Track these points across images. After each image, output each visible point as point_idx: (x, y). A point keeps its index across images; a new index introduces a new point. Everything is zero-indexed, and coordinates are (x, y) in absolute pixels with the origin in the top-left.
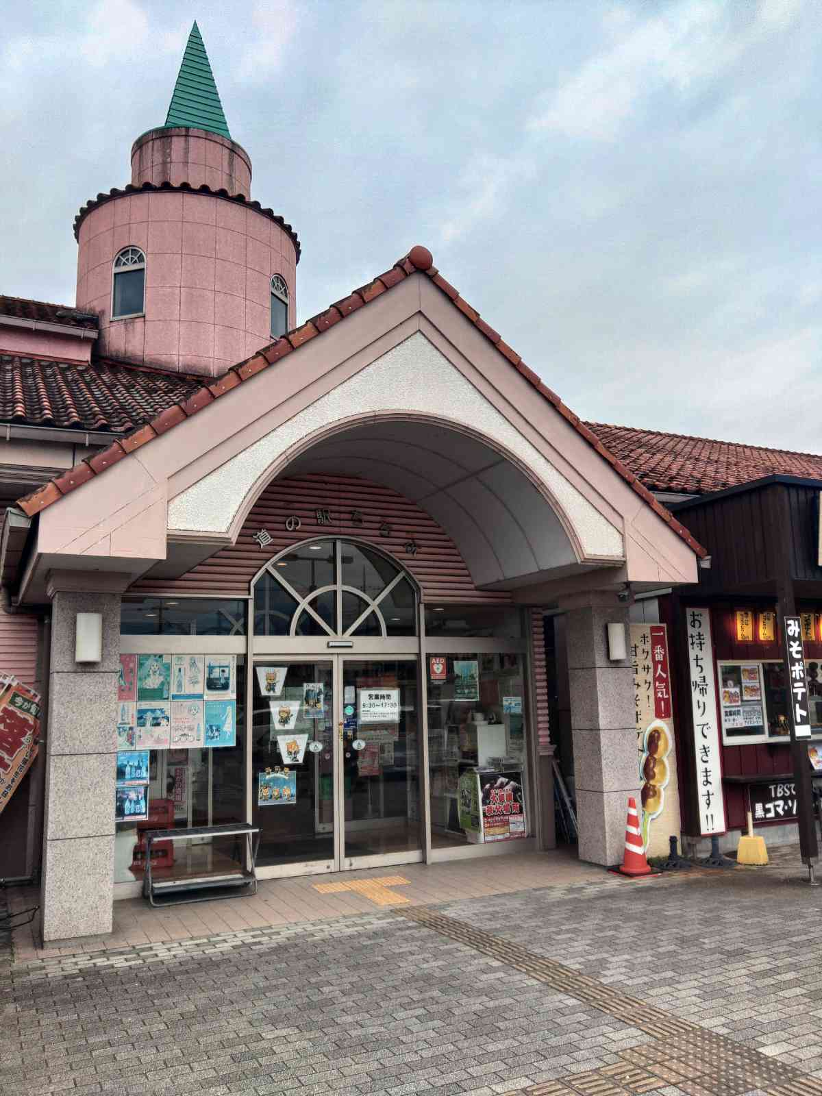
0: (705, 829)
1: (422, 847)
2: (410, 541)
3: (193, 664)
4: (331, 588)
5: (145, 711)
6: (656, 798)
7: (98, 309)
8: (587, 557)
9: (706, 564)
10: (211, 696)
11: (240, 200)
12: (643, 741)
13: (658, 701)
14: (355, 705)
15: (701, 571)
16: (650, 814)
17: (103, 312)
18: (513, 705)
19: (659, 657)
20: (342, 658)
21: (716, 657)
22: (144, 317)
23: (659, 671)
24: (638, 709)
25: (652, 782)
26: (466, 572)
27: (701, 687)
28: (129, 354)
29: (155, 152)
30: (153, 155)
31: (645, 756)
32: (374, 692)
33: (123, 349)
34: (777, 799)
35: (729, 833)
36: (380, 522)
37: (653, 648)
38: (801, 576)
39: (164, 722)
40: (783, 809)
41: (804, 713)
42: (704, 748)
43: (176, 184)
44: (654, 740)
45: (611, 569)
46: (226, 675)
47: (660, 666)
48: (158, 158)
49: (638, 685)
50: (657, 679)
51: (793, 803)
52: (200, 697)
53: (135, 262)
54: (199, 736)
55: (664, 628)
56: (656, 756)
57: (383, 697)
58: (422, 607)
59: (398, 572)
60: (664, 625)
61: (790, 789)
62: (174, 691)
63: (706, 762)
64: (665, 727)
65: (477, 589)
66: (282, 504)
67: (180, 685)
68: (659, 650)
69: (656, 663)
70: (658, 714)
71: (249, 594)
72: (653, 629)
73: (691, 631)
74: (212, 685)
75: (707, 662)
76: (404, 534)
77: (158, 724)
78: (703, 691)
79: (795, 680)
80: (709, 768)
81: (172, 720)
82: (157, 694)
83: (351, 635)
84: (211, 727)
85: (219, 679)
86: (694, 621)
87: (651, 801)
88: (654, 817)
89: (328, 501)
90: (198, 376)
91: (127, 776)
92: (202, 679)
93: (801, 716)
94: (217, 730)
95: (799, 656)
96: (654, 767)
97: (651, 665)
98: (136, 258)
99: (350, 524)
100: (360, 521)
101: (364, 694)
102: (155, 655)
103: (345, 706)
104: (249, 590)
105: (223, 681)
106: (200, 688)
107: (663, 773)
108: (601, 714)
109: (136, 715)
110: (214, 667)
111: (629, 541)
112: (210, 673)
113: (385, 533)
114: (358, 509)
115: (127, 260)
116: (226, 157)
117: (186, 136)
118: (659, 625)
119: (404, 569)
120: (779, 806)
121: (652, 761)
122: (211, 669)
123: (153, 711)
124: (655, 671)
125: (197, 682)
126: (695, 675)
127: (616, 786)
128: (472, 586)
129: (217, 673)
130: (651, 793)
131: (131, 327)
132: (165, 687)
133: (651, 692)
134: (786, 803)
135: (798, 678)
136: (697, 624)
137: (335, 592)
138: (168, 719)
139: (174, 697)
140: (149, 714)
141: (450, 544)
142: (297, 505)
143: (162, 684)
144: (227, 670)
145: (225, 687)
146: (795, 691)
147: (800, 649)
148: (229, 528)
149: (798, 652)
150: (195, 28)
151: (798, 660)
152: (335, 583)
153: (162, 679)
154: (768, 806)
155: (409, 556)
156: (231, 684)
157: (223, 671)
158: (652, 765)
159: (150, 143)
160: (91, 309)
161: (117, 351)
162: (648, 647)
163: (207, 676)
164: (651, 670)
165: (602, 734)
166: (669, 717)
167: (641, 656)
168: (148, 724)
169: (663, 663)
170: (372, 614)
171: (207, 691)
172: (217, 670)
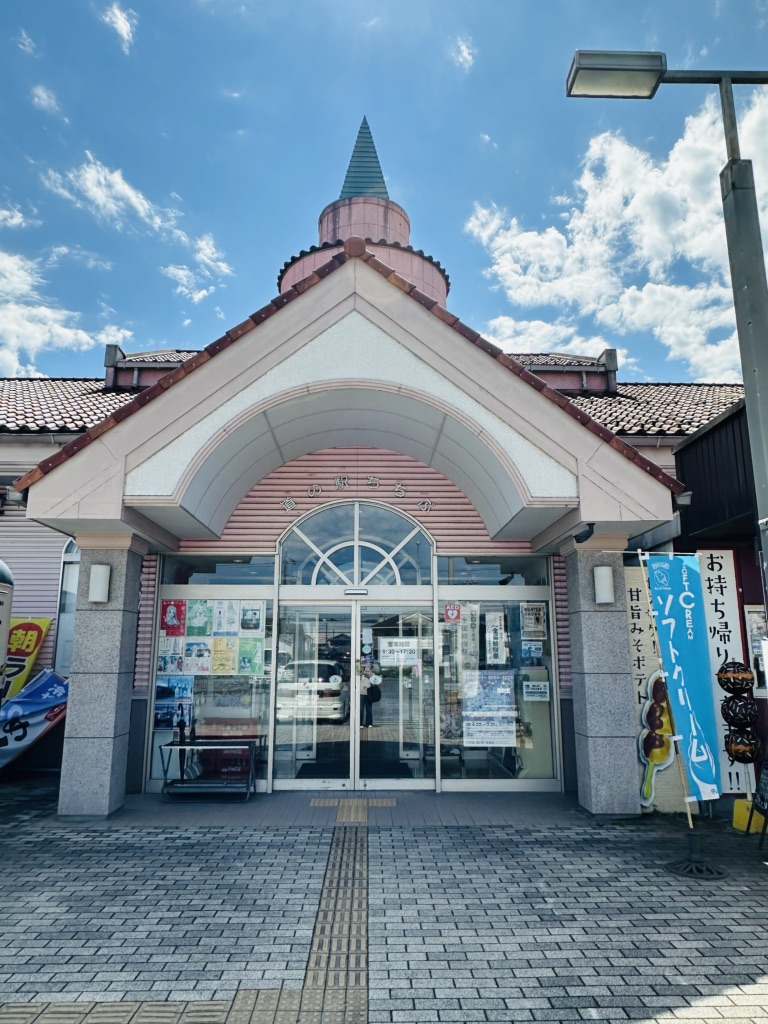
0: (728, 787)
2: (424, 500)
3: (231, 608)
4: (348, 543)
5: (192, 644)
6: (664, 749)
9: (685, 500)
10: (244, 633)
12: (646, 688)
14: (374, 647)
16: (656, 765)
18: (533, 649)
20: (359, 604)
21: (743, 601)
24: (640, 655)
25: (658, 732)
26: (481, 525)
27: (722, 634)
29: (329, 222)
31: (648, 703)
32: (393, 640)
36: (394, 485)
39: (206, 654)
44: (662, 688)
46: (257, 617)
49: (641, 630)
52: (235, 634)
54: (234, 666)
56: (663, 704)
57: (402, 644)
58: (435, 559)
59: (414, 528)
62: (215, 629)
65: (492, 540)
66: (305, 475)
67: (220, 624)
71: (276, 551)
73: (708, 574)
74: (245, 625)
75: (731, 607)
76: (418, 494)
77: (201, 655)
78: (725, 638)
81: (212, 652)
82: (202, 631)
83: (367, 584)
84: (244, 659)
85: (252, 620)
86: (712, 563)
87: (657, 751)
88: (661, 768)
89: (347, 470)
91: (176, 696)
92: (238, 620)
94: (249, 662)
96: (661, 716)
99: (366, 488)
100: (375, 485)
101: (384, 641)
102: (201, 601)
103: (362, 645)
104: (275, 547)
105: (254, 622)
106: (236, 627)
108: (585, 656)
109: (185, 648)
110: (247, 610)
111: (583, 481)
112: (244, 615)
113: (400, 494)
114: (374, 475)
119: (420, 525)
121: (658, 709)
122: (245, 612)
123: (198, 644)
125: (233, 622)
126: (713, 621)
127: (605, 732)
128: (488, 538)
129: (249, 615)
130: (657, 743)
132: (208, 627)
136: (716, 567)
137: (352, 547)
138: (209, 651)
139: (216, 634)
140: (195, 646)
141: (466, 500)
142: (318, 475)
143: (206, 623)
144: (257, 612)
145: (256, 627)
148: (174, 492)
152: (352, 539)
153: (206, 619)
155: (423, 513)
156: (261, 625)
157: (255, 614)
158: (658, 714)
163: (241, 617)
165: (587, 679)
168: (194, 655)
170: (388, 565)
171: (241, 630)
172: (250, 613)
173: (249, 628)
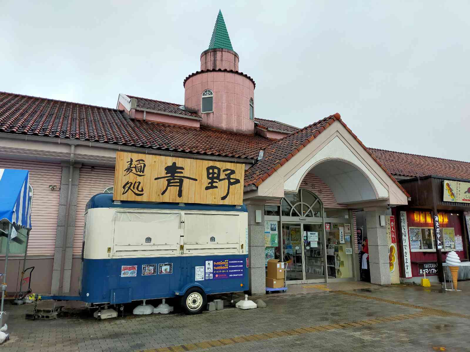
0: (407, 276)
1: (325, 278)
2: (320, 190)
3: (267, 223)
4: (300, 203)
6: (393, 266)
7: (196, 109)
8: (380, 197)
9: (410, 199)
10: (272, 232)
11: (237, 72)
12: (389, 249)
13: (392, 238)
14: (307, 237)
15: (409, 202)
16: (391, 271)
17: (199, 110)
18: (348, 238)
19: (392, 226)
20: (303, 223)
21: (408, 226)
22: (213, 112)
23: (392, 229)
24: (387, 240)
25: (391, 262)
26: (334, 199)
27: (404, 234)
28: (208, 124)
29: (211, 56)
30: (210, 57)
31: (389, 254)
32: (311, 233)
33: (206, 123)
34: (426, 268)
35: (413, 278)
36: (312, 184)
37: (391, 222)
38: (438, 203)
40: (428, 272)
41: (440, 242)
42: (406, 252)
43: (222, 69)
44: (392, 249)
45: (385, 200)
46: (275, 227)
47: (393, 228)
48: (212, 58)
49: (387, 233)
50: (392, 232)
51: (430, 270)
52: (269, 232)
53: (209, 94)
54: (269, 243)
55: (393, 217)
56: (392, 254)
57: (314, 234)
58: (324, 209)
59: (316, 199)
60: (394, 216)
61: (430, 266)
63: (406, 256)
64: (395, 245)
65: (338, 204)
68: (392, 223)
69: (391, 227)
70: (392, 242)
71: (280, 204)
72: (391, 217)
73: (402, 218)
74: (272, 229)
75: (406, 227)
76: (318, 188)
78: (405, 236)
79: (437, 233)
80: (407, 258)
83: (305, 216)
84: (272, 241)
86: (402, 215)
88: (393, 271)
90: (231, 132)
92: (269, 227)
93: (439, 243)
94: (274, 242)
95: (438, 226)
97: (390, 228)
98: (210, 93)
99: (304, 185)
100: (307, 184)
101: (309, 233)
103: (304, 237)
104: (280, 203)
106: (269, 230)
107: (394, 259)
108: (378, 241)
111: (390, 193)
113: (313, 187)
114: (307, 181)
115: (207, 94)
116: (233, 58)
117: (222, 51)
118: (392, 216)
119: (318, 198)
120: (427, 271)
121: (391, 256)
122: (271, 225)
124: (391, 230)
126: (403, 231)
127: (383, 262)
128: (336, 203)
130: (392, 264)
131: (209, 116)
133: (390, 236)
134: (428, 270)
135: (438, 232)
136: (403, 216)
137: (301, 204)
144: (275, 225)
145: (275, 230)
146: (438, 236)
147: (438, 224)
148: (296, 189)
149: (438, 225)
150: (220, 12)
151: (438, 228)
152: (300, 201)
154: (423, 270)
155: (320, 194)
156: (277, 229)
158: (391, 257)
159: (210, 53)
160: (194, 109)
161: (204, 123)
162: (389, 222)
163: (271, 227)
164: (390, 229)
165: (379, 247)
166: (395, 243)
167: (388, 225)
169: (394, 227)
170: (310, 211)
171: (271, 231)
172: (273, 225)
173: (273, 231)
